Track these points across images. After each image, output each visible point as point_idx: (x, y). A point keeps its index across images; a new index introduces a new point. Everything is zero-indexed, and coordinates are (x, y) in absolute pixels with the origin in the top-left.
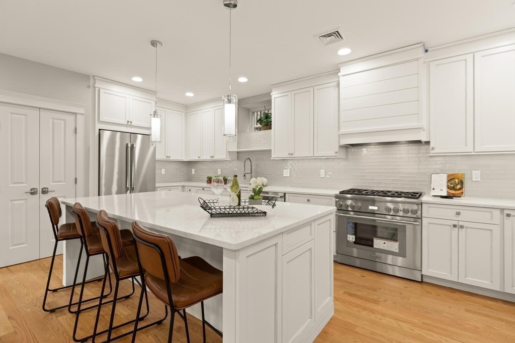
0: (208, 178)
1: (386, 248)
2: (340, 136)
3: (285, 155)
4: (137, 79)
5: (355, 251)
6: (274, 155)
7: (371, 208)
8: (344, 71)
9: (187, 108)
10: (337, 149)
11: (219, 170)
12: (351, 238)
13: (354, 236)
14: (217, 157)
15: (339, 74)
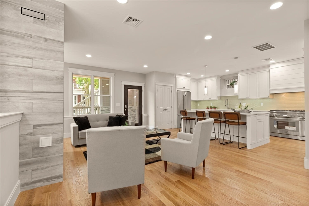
0: (207, 107)
1: (290, 129)
2: (270, 90)
3: (245, 97)
4: (188, 74)
5: (278, 131)
6: (240, 98)
7: (284, 115)
8: (271, 67)
9: (198, 80)
10: (269, 95)
11: (212, 104)
12: (276, 126)
13: (277, 126)
14: (212, 99)
15: (270, 68)
